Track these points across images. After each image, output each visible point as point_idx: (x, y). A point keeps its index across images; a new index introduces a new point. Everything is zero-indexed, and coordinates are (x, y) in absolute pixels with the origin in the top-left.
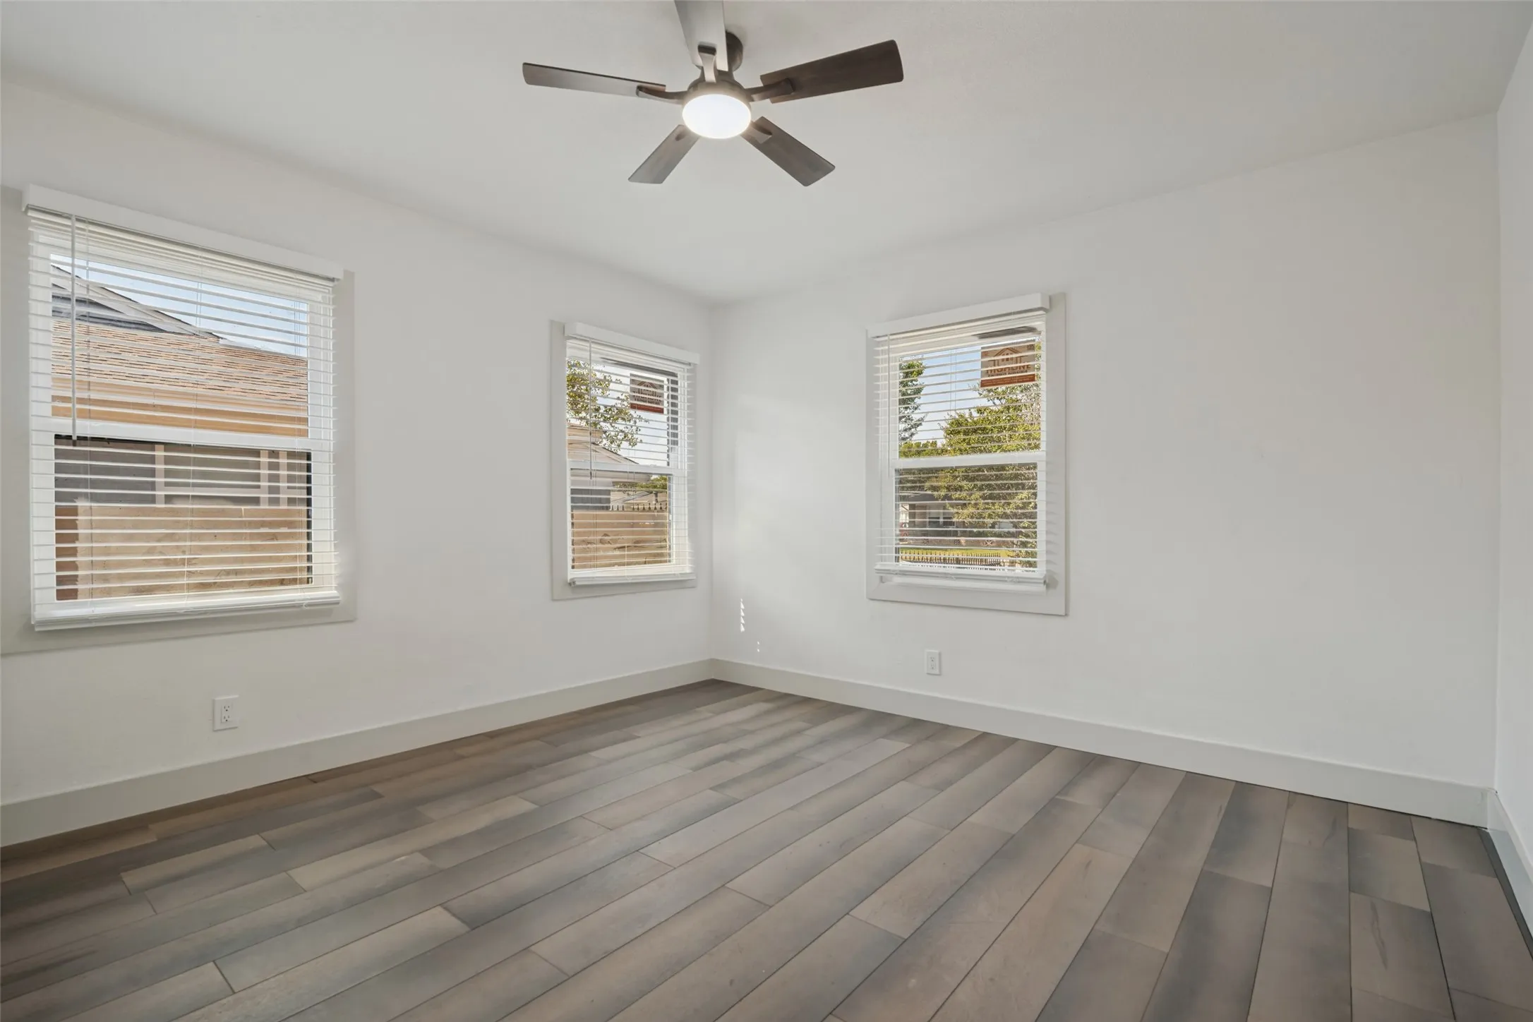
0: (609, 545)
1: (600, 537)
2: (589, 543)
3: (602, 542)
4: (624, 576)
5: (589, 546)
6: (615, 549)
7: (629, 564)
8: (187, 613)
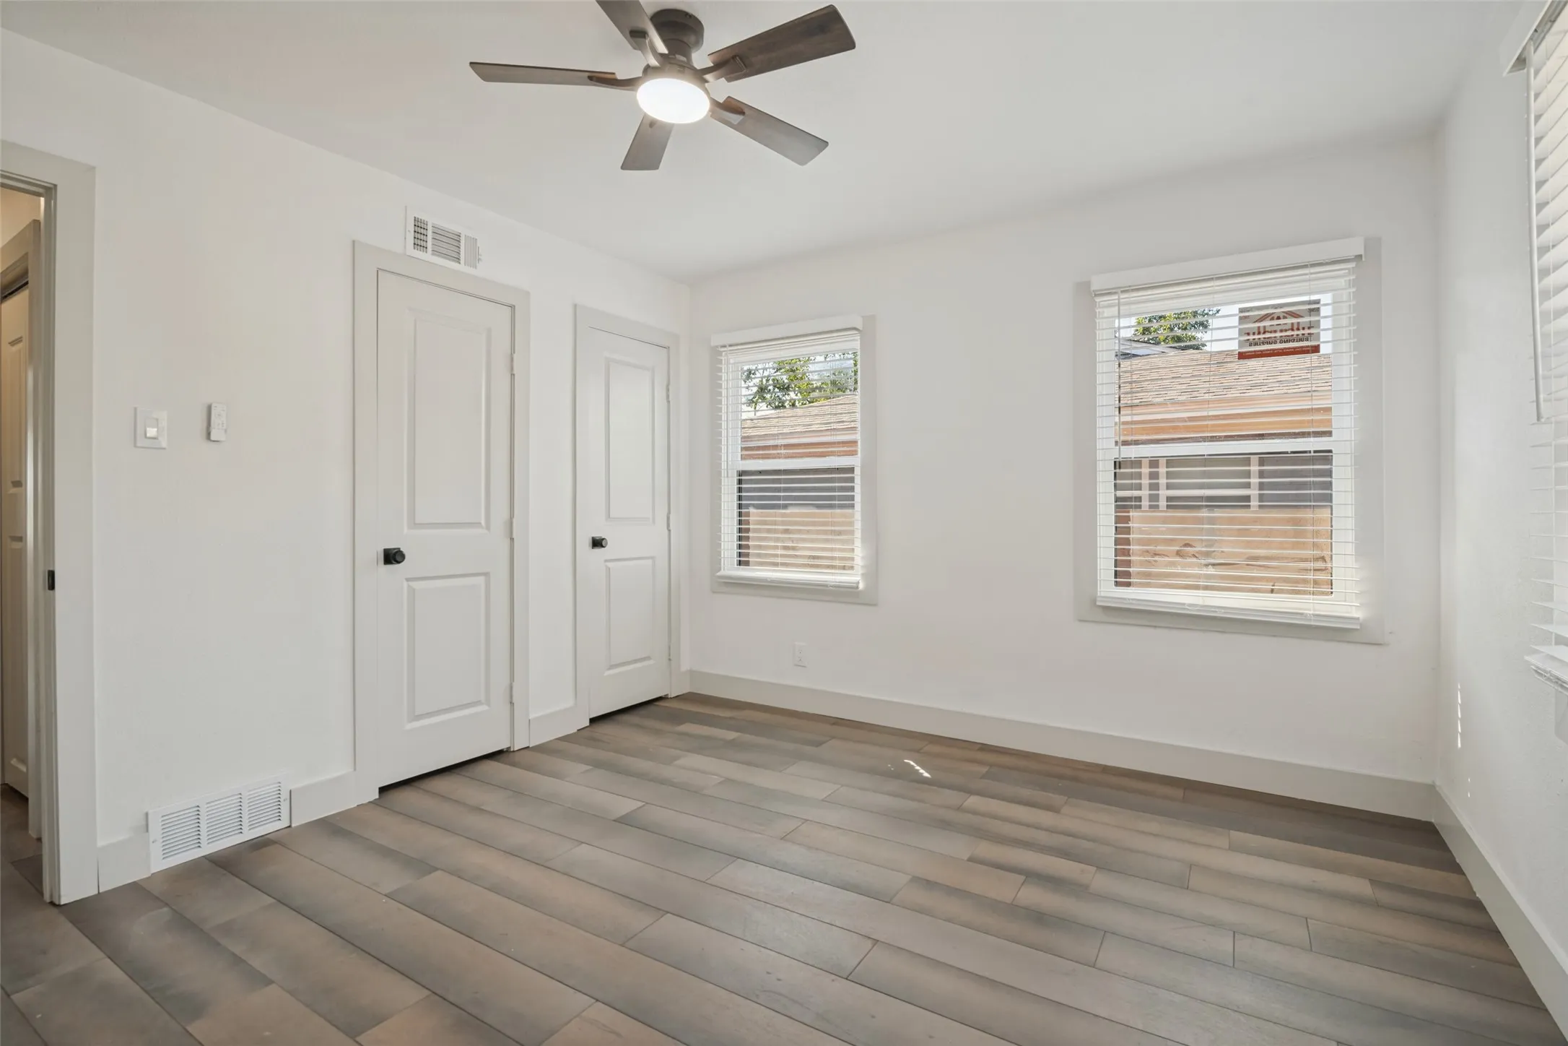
0: (1195, 560)
1: (1178, 548)
2: (1156, 554)
3: (1178, 554)
4: (1184, 604)
5: (1157, 558)
6: (1207, 565)
7: (1206, 588)
8: (772, 581)
